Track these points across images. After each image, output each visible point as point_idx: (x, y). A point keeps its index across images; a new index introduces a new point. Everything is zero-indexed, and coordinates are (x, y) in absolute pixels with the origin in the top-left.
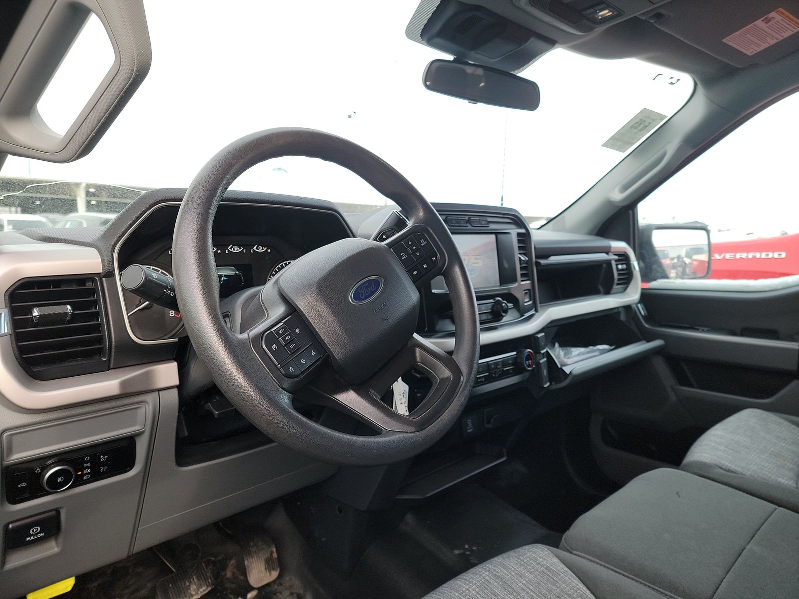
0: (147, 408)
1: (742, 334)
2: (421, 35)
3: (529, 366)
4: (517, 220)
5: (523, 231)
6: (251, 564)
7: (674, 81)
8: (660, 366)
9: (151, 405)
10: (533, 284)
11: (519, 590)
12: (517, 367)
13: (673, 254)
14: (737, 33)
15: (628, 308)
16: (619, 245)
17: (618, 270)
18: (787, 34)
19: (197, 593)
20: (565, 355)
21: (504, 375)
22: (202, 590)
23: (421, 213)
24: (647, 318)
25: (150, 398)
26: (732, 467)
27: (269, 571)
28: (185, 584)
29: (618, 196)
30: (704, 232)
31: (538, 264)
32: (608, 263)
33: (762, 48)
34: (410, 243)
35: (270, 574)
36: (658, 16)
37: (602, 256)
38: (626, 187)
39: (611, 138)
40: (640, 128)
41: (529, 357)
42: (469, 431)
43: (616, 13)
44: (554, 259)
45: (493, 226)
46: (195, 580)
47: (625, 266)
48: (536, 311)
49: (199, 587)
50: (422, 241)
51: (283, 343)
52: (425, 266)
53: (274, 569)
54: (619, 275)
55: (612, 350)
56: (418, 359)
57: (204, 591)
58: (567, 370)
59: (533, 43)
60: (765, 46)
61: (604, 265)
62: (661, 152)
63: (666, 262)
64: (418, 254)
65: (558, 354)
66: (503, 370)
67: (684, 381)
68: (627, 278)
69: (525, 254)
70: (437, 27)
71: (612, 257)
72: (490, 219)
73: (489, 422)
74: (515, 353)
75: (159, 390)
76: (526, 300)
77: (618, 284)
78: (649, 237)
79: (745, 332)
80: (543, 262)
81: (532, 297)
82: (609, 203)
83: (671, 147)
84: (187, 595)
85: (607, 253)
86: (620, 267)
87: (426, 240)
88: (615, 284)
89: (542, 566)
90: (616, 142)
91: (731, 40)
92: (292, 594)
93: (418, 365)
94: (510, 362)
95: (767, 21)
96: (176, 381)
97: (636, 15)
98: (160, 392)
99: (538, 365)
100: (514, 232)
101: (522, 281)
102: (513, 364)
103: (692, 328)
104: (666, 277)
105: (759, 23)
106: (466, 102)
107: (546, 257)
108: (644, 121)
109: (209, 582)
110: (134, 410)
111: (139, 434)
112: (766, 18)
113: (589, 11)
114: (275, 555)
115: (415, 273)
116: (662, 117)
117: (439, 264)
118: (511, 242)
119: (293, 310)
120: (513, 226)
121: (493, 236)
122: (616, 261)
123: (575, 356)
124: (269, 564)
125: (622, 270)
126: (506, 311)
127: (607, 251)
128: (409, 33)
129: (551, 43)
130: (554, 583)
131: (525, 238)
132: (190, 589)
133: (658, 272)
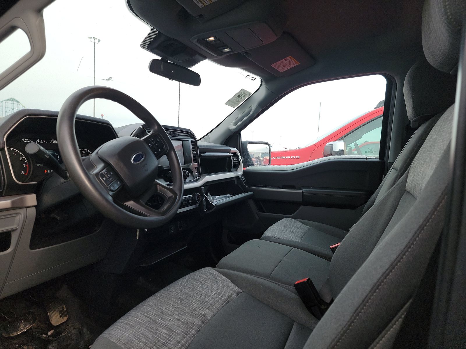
0: (20, 217)
1: (282, 188)
2: (147, 47)
3: (198, 201)
4: (191, 135)
5: (194, 140)
6: (52, 314)
7: (254, 79)
8: (252, 204)
9: (23, 216)
10: (198, 165)
11: (201, 281)
12: (193, 201)
13: (256, 156)
14: (276, 63)
15: (237, 178)
16: (234, 150)
17: (233, 161)
18: (294, 66)
19: (24, 328)
20: (213, 198)
21: (187, 205)
22: (27, 327)
23: (156, 128)
24: (246, 183)
25: (22, 211)
26: (279, 237)
27: (62, 317)
28: (17, 324)
29: (233, 127)
30: (267, 146)
31: (200, 156)
32: (229, 157)
33: (285, 70)
34: (153, 140)
35: (63, 318)
36: (247, 53)
37: (227, 154)
38: (236, 123)
39: (229, 101)
40: (241, 97)
41: (198, 197)
42: (172, 232)
43: (231, 50)
44: (207, 154)
45: (181, 137)
46: (23, 322)
47: (236, 159)
48: (200, 177)
49: (26, 325)
50: (158, 139)
51: (107, 177)
52: (160, 150)
53: (65, 316)
54: (234, 163)
55: (232, 196)
56: (158, 189)
57: (28, 327)
58: (214, 204)
59: (197, 57)
60: (286, 69)
61: (228, 158)
62: (250, 109)
63: (253, 159)
64: (156, 144)
65: (209, 198)
66: (187, 202)
67: (261, 210)
68: (237, 165)
69: (195, 151)
70: (156, 44)
71: (231, 154)
72: (179, 134)
73: (180, 228)
74: (192, 195)
75: (27, 207)
76: (196, 172)
77: (234, 167)
78: (246, 147)
79: (284, 187)
80: (202, 155)
81: (199, 171)
82: (229, 130)
83: (254, 106)
84: (19, 329)
85: (229, 153)
86: (234, 159)
87: (159, 139)
88: (232, 167)
89: (210, 273)
90: (230, 103)
91: (274, 66)
92: (75, 328)
93: (158, 192)
94: (190, 199)
95: (286, 60)
96: (35, 203)
97: (240, 52)
98: (27, 209)
99: (202, 201)
100: (190, 140)
101: (194, 163)
102: (191, 200)
103: (264, 186)
104: (253, 165)
105: (283, 60)
106: (168, 79)
107: (204, 153)
108: (243, 94)
109: (31, 322)
110: (14, 217)
111: (14, 230)
112: (286, 59)
113: (221, 48)
114: (65, 309)
115: (156, 153)
116: (249, 93)
117: (166, 150)
118: (189, 145)
119: (107, 165)
120: (189, 138)
121: (181, 141)
122: (233, 156)
123: (217, 199)
124: (62, 314)
125: (235, 161)
126: (188, 176)
127: (229, 151)
128: (143, 45)
129: (205, 58)
130: (215, 277)
131: (194, 143)
132: (20, 326)
133: (250, 162)
